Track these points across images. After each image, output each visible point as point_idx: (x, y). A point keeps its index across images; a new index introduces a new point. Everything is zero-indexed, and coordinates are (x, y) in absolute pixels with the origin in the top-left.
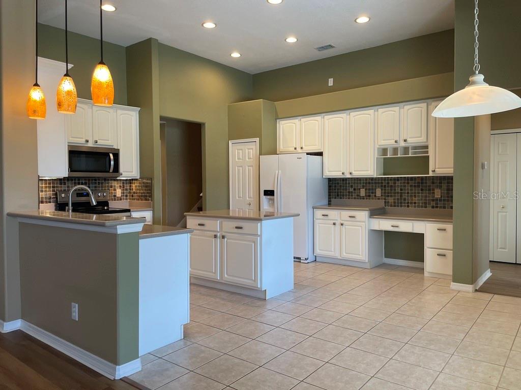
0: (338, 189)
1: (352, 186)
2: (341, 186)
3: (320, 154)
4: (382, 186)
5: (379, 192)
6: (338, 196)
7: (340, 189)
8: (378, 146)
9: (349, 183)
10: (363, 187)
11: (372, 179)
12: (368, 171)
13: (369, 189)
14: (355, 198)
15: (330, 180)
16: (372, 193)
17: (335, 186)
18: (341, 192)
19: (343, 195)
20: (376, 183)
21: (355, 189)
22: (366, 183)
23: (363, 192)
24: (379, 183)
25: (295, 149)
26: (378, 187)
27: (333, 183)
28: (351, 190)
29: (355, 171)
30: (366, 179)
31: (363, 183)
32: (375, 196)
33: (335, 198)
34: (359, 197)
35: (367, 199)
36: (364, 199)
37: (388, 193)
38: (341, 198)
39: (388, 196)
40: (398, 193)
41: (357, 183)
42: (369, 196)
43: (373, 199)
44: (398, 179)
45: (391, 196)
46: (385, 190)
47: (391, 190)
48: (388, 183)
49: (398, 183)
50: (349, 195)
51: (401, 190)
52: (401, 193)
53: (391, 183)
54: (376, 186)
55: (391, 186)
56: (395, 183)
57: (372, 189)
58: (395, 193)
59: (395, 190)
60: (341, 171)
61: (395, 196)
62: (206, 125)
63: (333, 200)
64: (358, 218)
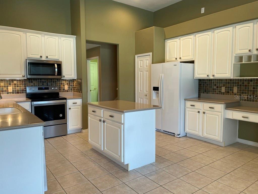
0: (206, 87)
1: (215, 85)
2: (207, 85)
3: (193, 62)
4: (238, 85)
5: (235, 90)
6: (205, 91)
7: (207, 87)
8: (235, 55)
9: (213, 83)
10: (224, 85)
11: (231, 80)
12: (227, 74)
13: (228, 87)
14: (217, 94)
15: (200, 80)
16: (231, 90)
17: (204, 85)
18: (207, 89)
19: (209, 91)
20: (233, 83)
21: (217, 87)
22: (226, 83)
23: (223, 89)
24: (236, 83)
25: (176, 59)
26: (235, 86)
27: (202, 83)
28: (215, 88)
29: (216, 74)
30: (226, 80)
31: (224, 83)
32: (233, 92)
33: (203, 93)
34: (220, 93)
35: (226, 94)
36: (224, 94)
37: (243, 90)
38: (207, 93)
39: (243, 93)
40: (251, 91)
41: (220, 83)
42: (228, 92)
43: (231, 94)
44: (251, 80)
45: (245, 93)
46: (240, 88)
47: (246, 88)
48: (243, 83)
49: (251, 83)
50: (213, 91)
51: (254, 88)
52: (254, 91)
53: (246, 83)
54: (233, 85)
55: (246, 86)
56: (249, 83)
57: (231, 87)
58: (248, 91)
59: (248, 88)
60: (206, 74)
61: (248, 93)
62: (119, 45)
63: (202, 94)
64: (216, 109)
